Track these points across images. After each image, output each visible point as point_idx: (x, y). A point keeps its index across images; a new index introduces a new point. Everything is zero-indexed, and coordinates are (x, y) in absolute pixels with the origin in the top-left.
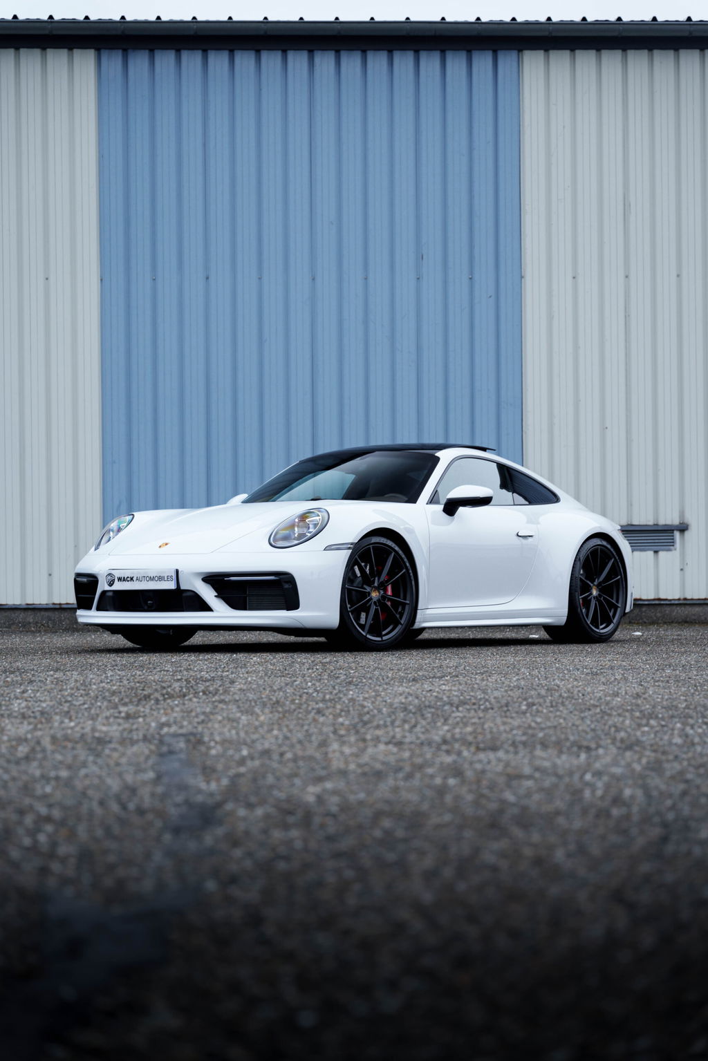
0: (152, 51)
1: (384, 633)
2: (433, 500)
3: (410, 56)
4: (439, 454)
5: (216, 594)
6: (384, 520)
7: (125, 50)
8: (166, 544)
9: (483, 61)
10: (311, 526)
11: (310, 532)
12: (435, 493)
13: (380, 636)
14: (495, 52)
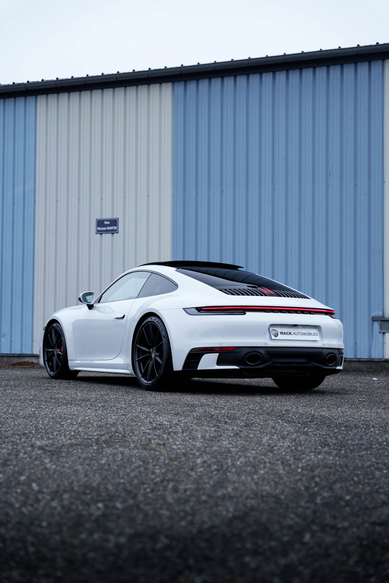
0: (197, 80)
14: (370, 62)
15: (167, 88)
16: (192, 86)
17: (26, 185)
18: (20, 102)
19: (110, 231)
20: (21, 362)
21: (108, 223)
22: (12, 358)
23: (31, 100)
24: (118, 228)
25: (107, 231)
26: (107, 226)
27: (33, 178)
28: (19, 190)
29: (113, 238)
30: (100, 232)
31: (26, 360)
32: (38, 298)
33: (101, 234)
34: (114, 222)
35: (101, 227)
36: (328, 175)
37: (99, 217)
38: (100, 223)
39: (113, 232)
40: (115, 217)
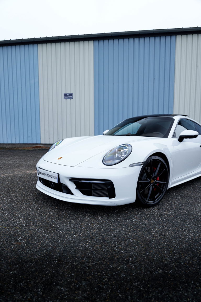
0: (104, 40)
1: (156, 197)
2: (174, 136)
3: (153, 38)
4: (174, 118)
5: (76, 187)
6: (158, 149)
7: (99, 40)
8: (61, 158)
9: (168, 38)
10: (123, 153)
11: (123, 157)
12: (174, 133)
13: (154, 199)
14: (171, 36)
15: (91, 43)
16: (101, 42)
17: (35, 80)
18: (31, 46)
19: (69, 98)
20: (36, 146)
21: (69, 95)
22: (33, 145)
23: (35, 46)
24: (73, 97)
25: (68, 98)
26: (68, 96)
27: (38, 77)
28: (32, 81)
29: (71, 100)
30: (66, 98)
31: (38, 145)
32: (42, 123)
33: (66, 99)
34: (71, 95)
35: (66, 96)
36: (154, 79)
37: (65, 93)
38: (66, 95)
39: (71, 98)
40: (71, 93)
